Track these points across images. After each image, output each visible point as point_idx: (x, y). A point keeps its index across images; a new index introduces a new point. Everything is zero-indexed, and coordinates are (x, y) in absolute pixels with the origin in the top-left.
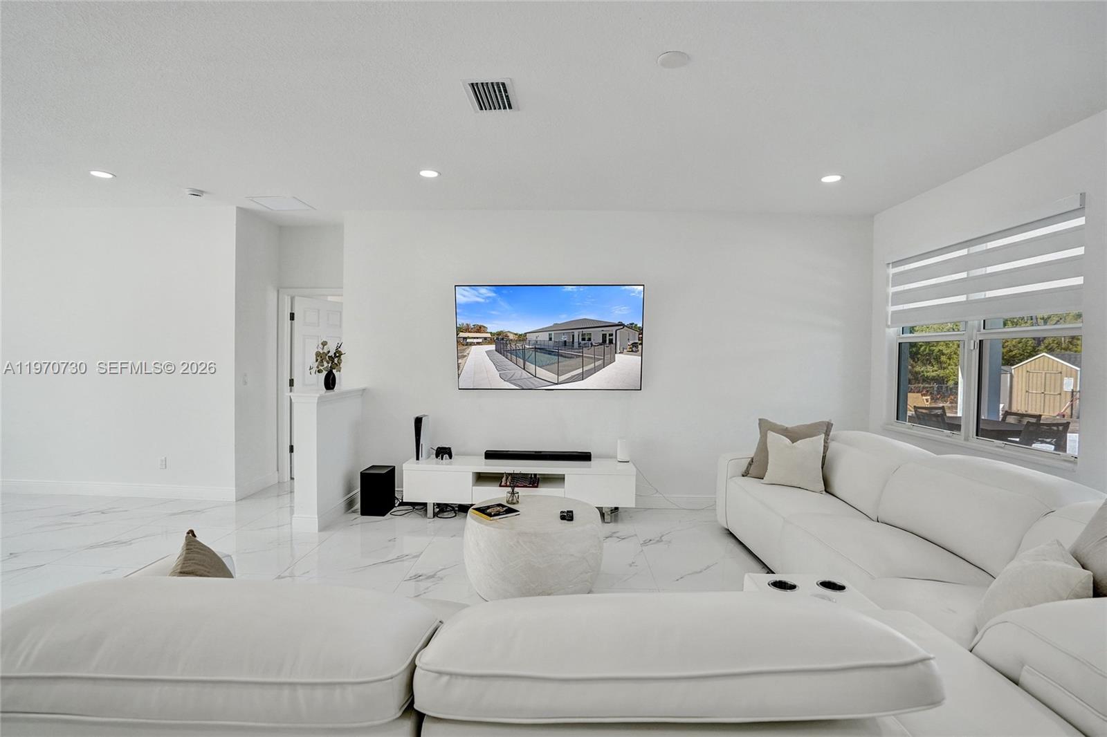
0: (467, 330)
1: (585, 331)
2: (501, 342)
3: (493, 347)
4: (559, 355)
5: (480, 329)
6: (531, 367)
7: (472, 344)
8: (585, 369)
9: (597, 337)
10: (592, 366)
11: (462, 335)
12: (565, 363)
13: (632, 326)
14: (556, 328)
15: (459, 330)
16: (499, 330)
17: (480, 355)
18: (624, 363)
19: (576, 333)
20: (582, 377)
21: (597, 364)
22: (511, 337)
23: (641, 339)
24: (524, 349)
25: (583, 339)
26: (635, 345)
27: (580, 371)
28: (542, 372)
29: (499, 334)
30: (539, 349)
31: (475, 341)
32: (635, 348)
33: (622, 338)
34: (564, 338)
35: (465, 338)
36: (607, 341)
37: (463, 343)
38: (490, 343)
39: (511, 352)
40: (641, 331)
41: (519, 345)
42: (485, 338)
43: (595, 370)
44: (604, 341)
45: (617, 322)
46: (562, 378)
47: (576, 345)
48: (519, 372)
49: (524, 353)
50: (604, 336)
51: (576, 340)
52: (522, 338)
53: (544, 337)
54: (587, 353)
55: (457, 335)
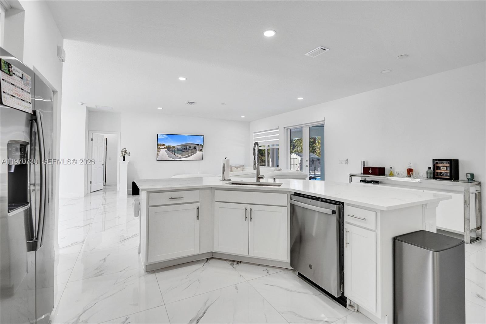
0: (160, 145)
1: (190, 146)
2: (169, 148)
3: (167, 149)
4: (183, 151)
5: (163, 145)
6: (176, 154)
7: (161, 148)
8: (189, 155)
9: (192, 147)
10: (191, 154)
11: (159, 146)
12: (184, 153)
13: (201, 145)
14: (183, 145)
15: (158, 145)
16: (168, 145)
17: (163, 151)
18: (199, 153)
19: (187, 146)
20: (188, 156)
21: (192, 153)
22: (171, 147)
23: (203, 148)
24: (174, 150)
25: (189, 148)
26: (201, 149)
27: (188, 155)
28: (179, 155)
29: (168, 146)
30: (178, 150)
31: (162, 148)
32: (201, 150)
33: (198, 147)
34: (184, 147)
35: (160, 147)
36: (195, 148)
37: (158, 148)
38: (166, 148)
39: (171, 150)
40: (203, 146)
41: (173, 149)
42: (165, 147)
43: (192, 155)
44: (194, 148)
45: (197, 144)
46: (183, 157)
47: (187, 149)
48: (173, 155)
49: (174, 151)
50: (194, 147)
51: (187, 148)
52: (174, 147)
53: (180, 147)
54: (190, 151)
55: (157, 146)
